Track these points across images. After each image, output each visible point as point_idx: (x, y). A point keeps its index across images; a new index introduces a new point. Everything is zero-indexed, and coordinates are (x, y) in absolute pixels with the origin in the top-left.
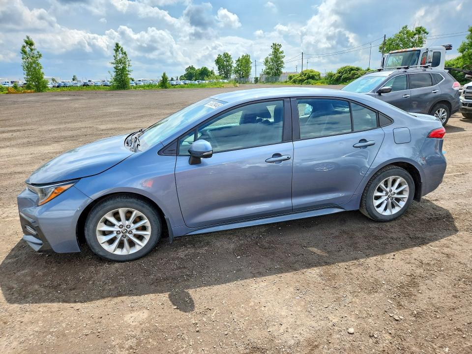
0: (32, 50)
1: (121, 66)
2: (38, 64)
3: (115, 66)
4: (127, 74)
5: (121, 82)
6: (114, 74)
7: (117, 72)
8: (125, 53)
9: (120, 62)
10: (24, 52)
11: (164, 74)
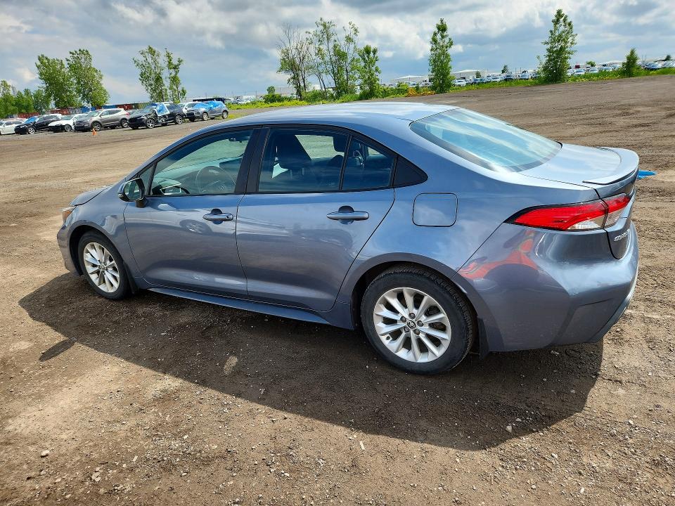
0: (443, 37)
1: (558, 46)
2: (447, 56)
3: (548, 46)
4: (566, 58)
5: (554, 73)
6: (544, 60)
7: (549, 56)
8: (570, 24)
9: (560, 38)
10: (435, 41)
11: (632, 52)
